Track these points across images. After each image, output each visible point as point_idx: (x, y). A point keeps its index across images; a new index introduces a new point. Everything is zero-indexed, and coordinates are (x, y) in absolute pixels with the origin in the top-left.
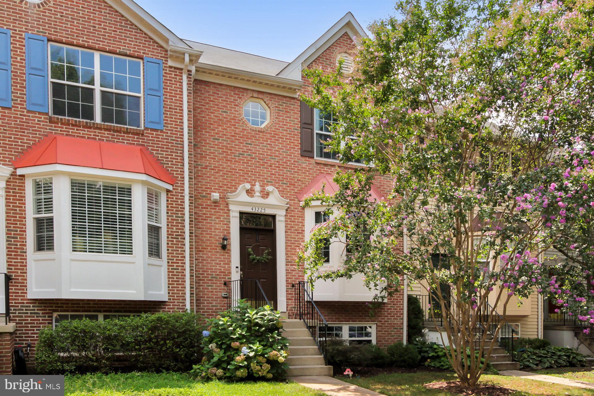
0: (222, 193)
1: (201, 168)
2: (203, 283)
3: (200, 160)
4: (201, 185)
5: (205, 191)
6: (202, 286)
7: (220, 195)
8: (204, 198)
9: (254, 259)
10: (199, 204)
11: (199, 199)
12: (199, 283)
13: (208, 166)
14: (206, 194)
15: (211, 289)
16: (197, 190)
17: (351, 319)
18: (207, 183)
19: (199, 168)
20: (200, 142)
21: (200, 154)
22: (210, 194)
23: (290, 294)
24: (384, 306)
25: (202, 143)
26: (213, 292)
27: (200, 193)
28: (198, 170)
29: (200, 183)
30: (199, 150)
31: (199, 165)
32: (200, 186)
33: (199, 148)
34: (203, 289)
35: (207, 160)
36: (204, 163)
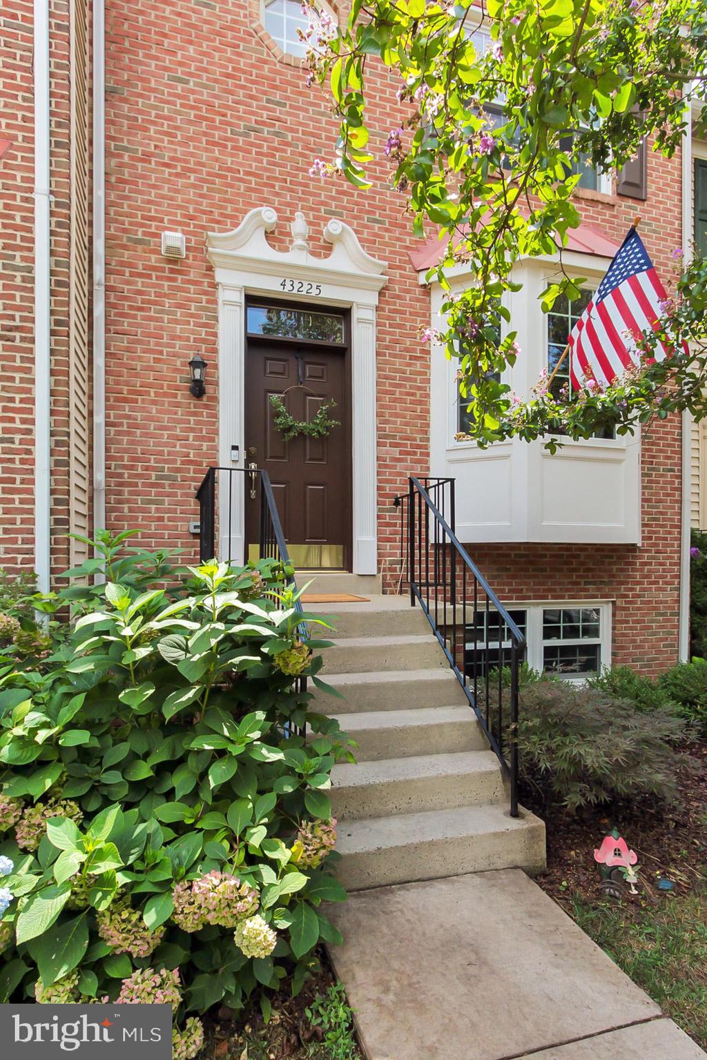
0: (195, 234)
1: (132, 158)
2: (130, 493)
3: (129, 134)
4: (129, 206)
5: (142, 225)
6: (128, 501)
7: (188, 241)
8: (140, 247)
9: (290, 428)
10: (122, 264)
11: (124, 247)
12: (120, 493)
13: (152, 155)
14: (144, 233)
15: (157, 510)
16: (116, 221)
17: (550, 590)
18: (149, 202)
19: (126, 159)
20: (128, 83)
21: (128, 118)
22: (158, 236)
23: (388, 525)
24: (634, 557)
25: (136, 86)
26: (161, 519)
27: (125, 231)
28: (121, 165)
29: (126, 203)
30: (126, 106)
31: (126, 149)
32: (126, 209)
33: (125, 101)
34: (131, 510)
35: (150, 138)
36: (142, 144)
